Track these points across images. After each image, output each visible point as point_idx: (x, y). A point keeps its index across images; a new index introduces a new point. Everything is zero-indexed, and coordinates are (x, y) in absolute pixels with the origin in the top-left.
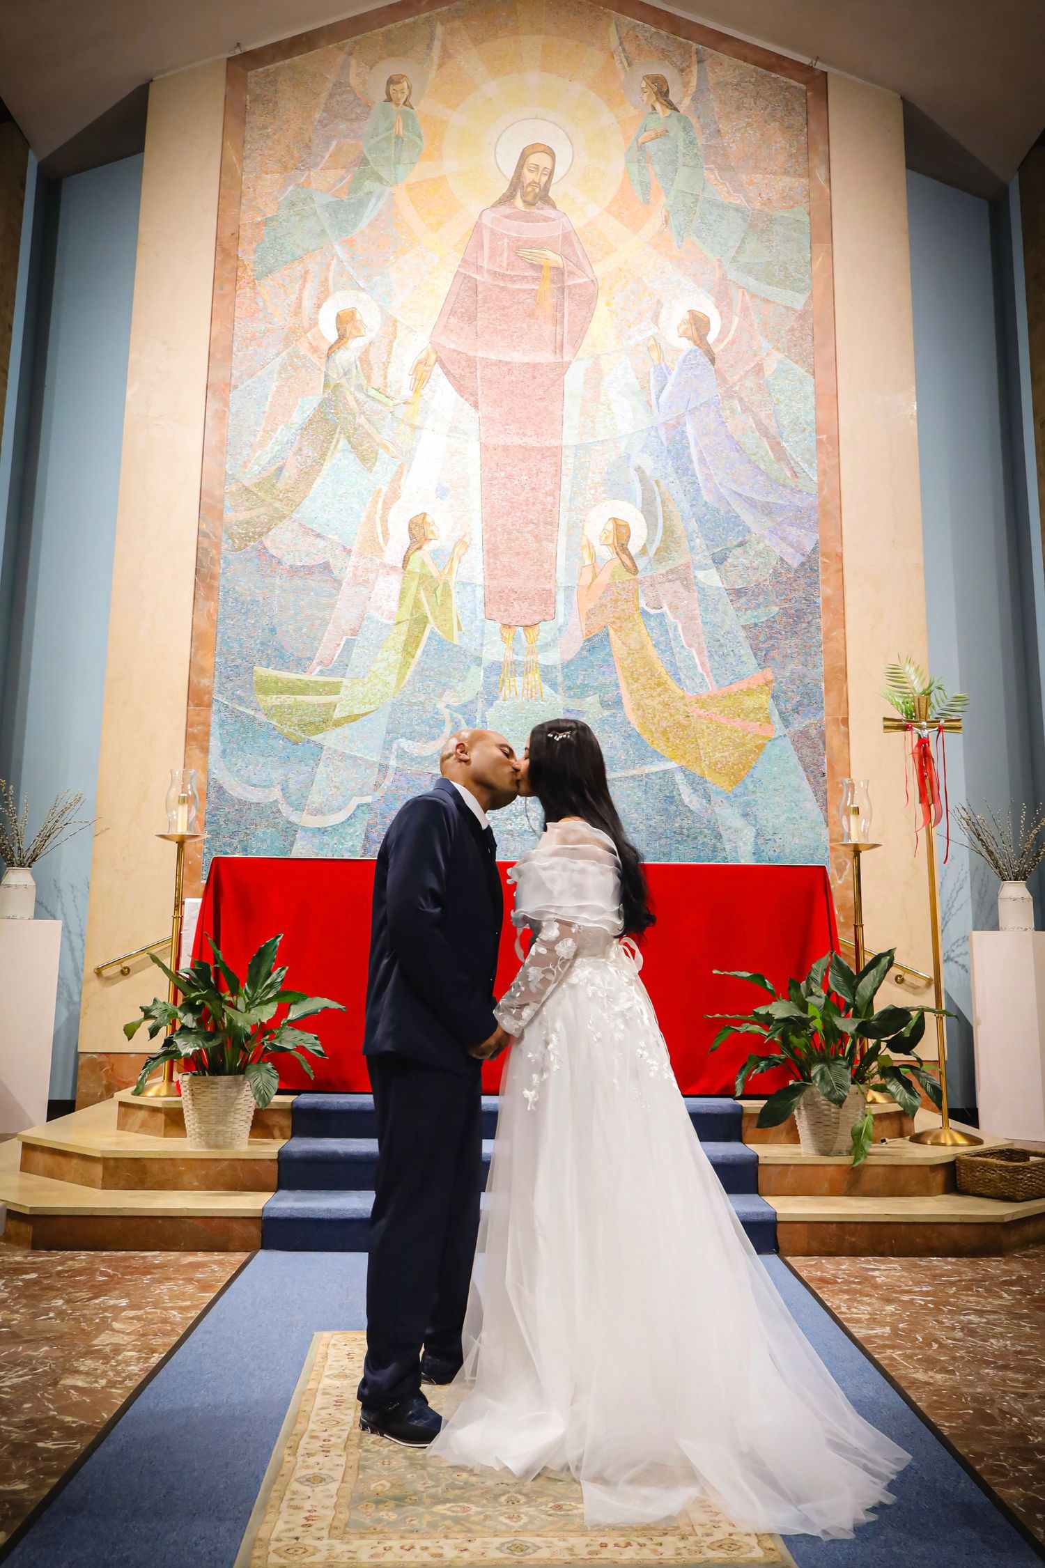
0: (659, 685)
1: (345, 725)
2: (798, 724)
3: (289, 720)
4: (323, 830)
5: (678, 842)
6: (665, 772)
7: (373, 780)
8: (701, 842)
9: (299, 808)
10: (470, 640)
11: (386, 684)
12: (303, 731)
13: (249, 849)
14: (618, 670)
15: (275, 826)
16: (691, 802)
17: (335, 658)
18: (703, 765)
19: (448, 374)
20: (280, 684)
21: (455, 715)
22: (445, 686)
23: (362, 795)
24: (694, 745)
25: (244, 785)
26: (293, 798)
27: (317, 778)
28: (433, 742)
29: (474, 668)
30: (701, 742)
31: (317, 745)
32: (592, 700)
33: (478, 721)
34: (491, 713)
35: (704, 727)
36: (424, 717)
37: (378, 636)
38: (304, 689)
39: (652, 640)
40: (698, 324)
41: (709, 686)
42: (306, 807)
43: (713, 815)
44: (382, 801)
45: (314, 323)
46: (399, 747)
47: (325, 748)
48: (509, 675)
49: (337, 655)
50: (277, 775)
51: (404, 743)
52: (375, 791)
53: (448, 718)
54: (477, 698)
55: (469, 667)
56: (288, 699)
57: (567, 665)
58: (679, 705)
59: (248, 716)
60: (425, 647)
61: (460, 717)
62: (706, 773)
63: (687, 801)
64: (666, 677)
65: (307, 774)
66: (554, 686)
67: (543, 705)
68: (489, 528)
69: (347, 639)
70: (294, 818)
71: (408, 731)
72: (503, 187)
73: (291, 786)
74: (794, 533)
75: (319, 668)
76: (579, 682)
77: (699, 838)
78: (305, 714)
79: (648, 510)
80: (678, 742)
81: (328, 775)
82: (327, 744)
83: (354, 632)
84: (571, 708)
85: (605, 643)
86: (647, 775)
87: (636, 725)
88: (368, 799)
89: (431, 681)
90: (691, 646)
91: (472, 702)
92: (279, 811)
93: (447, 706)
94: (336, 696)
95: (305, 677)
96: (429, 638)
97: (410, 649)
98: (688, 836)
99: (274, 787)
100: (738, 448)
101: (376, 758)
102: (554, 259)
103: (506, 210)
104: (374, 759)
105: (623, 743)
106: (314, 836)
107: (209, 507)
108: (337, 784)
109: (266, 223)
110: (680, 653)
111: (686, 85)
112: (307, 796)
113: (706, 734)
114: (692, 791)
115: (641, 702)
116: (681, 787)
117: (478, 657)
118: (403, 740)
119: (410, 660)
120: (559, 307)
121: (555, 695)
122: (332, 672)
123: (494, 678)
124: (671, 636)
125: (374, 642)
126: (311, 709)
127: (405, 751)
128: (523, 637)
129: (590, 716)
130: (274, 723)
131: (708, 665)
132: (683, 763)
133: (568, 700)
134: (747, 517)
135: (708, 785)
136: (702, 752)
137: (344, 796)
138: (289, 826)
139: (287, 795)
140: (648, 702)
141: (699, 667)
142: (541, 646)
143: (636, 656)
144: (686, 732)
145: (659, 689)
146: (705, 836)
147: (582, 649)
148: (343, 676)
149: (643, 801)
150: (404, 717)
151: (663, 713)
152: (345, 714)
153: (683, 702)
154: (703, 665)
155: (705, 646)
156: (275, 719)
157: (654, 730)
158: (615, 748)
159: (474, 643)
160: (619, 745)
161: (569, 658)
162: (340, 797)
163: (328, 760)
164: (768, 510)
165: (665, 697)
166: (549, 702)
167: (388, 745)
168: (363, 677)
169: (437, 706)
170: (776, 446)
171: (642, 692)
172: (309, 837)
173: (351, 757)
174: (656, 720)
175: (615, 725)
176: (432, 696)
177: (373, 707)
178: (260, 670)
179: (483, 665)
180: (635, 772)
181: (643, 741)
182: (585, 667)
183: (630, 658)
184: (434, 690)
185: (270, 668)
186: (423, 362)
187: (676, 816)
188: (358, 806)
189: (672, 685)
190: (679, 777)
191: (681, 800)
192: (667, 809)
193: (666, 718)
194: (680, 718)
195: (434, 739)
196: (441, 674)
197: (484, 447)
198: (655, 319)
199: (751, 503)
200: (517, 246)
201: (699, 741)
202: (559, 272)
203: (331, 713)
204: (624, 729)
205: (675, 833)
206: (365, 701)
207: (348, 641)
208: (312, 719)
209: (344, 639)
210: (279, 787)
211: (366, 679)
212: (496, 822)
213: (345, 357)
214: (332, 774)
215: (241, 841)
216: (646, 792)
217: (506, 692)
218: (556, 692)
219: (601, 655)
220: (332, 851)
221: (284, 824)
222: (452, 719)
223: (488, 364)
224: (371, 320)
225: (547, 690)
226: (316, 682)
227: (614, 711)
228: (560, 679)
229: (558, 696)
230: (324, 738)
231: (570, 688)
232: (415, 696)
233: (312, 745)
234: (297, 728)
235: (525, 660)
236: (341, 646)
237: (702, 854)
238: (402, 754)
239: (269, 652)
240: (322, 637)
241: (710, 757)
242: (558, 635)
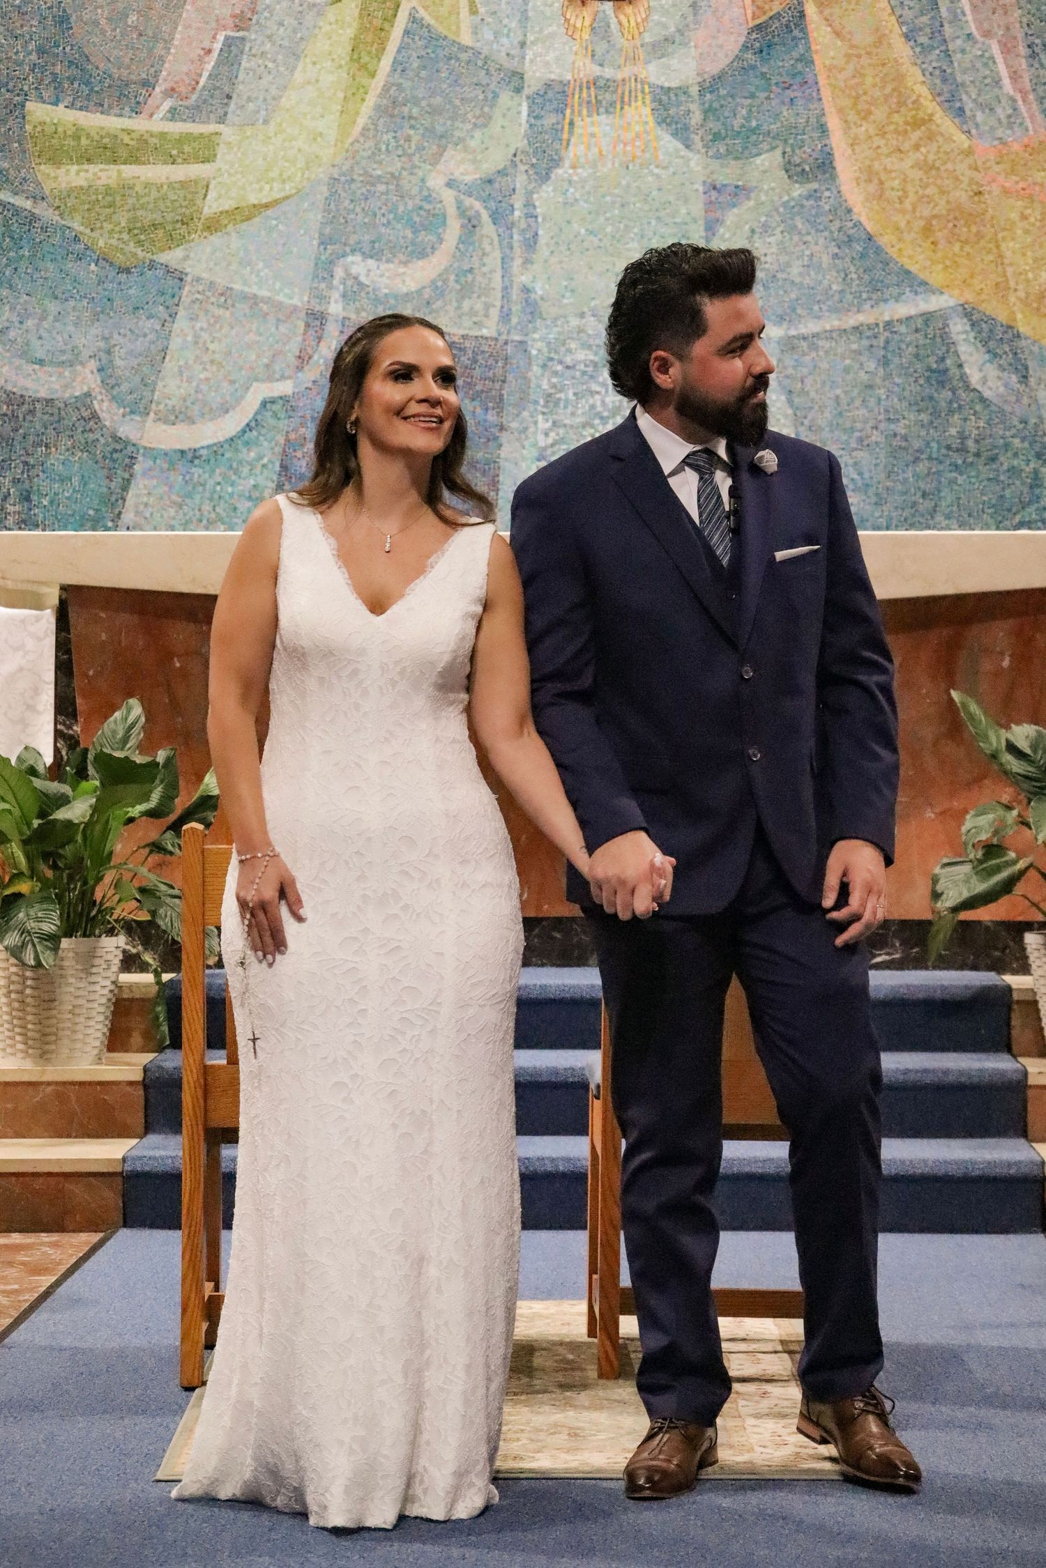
0: (917, 124)
1: (230, 227)
3: (109, 218)
4: (190, 455)
5: (956, 467)
6: (928, 317)
7: (293, 347)
8: (1005, 467)
9: (138, 407)
10: (497, 34)
11: (316, 136)
12: (140, 243)
13: (34, 498)
14: (826, 93)
15: (87, 447)
16: (984, 380)
17: (203, 81)
18: (1012, 299)
20: (84, 141)
21: (468, 201)
22: (443, 140)
23: (270, 379)
24: (991, 257)
25: (17, 362)
26: (125, 387)
27: (175, 343)
28: (420, 263)
29: (505, 98)
30: (1008, 248)
31: (168, 270)
32: (768, 161)
33: (517, 213)
34: (545, 196)
35: (1014, 216)
36: (401, 209)
37: (295, 31)
38: (139, 151)
39: (901, 24)
41: (1028, 123)
42: (153, 406)
43: (1034, 407)
44: (314, 392)
46: (348, 274)
47: (189, 279)
48: (585, 112)
49: (205, 75)
50: (88, 339)
51: (358, 265)
52: (300, 368)
53: (452, 211)
54: (513, 163)
55: (496, 96)
56: (105, 174)
57: (711, 86)
58: (962, 168)
59: (17, 211)
60: (399, 51)
61: (478, 205)
62: (1019, 316)
63: (975, 378)
64: (930, 106)
65: (151, 337)
66: (681, 132)
67: (658, 176)
69: (227, 38)
70: (127, 430)
71: (367, 237)
73: (118, 362)
75: (168, 104)
76: (737, 123)
77: (1002, 459)
78: (143, 207)
80: (957, 247)
81: (196, 337)
82: (194, 268)
83: (242, 21)
84: (721, 179)
85: (796, 33)
86: (888, 324)
87: (863, 213)
88: (285, 388)
89: (412, 127)
90: (987, 34)
91: (502, 173)
92: (95, 416)
93: (450, 184)
94: (207, 166)
95: (139, 124)
96: (407, 32)
97: (365, 59)
98: (978, 455)
99: (82, 363)
101: (298, 299)
104: (296, 301)
105: (836, 256)
106: (172, 466)
108: (217, 356)
110: (963, 51)
112: (155, 383)
113: (1019, 232)
114: (987, 357)
115: (876, 165)
116: (963, 349)
117: (514, 73)
118: (357, 258)
119: (365, 81)
121: (685, 152)
122: (196, 112)
123: (550, 120)
124: (944, 12)
125: (286, 43)
126: (154, 194)
127: (360, 284)
128: (613, 21)
129: (763, 198)
130: (77, 226)
131: (1026, 78)
132: (969, 296)
133: (715, 165)
135: (1023, 343)
136: (1010, 270)
137: (232, 382)
138: (118, 447)
139: (112, 381)
140: (888, 162)
141: (1006, 81)
142: (654, 45)
143: (865, 61)
144: (974, 229)
145: (915, 136)
146: (1016, 455)
147: (745, 47)
148: (222, 120)
149: (878, 381)
150: (358, 209)
151: (926, 186)
152: (228, 205)
153: (970, 160)
154: (1015, 76)
155: (1020, 35)
156: (78, 218)
157: (903, 224)
158: (819, 268)
159: (504, 40)
160: (826, 260)
161: (713, 69)
162: (225, 384)
163: (196, 306)
165: (929, 152)
166: (671, 170)
167: (324, 270)
168: (266, 122)
169: (430, 184)
171: (878, 141)
172: (162, 471)
173: (245, 297)
174: (908, 205)
175: (817, 215)
176: (416, 159)
177: (289, 188)
178: (38, 111)
179: (526, 91)
180: (861, 318)
181: (879, 250)
182: (753, 89)
183: (851, 67)
184: (420, 148)
185: (61, 106)
187: (951, 412)
188: (264, 404)
189: (945, 123)
190: (958, 327)
191: (964, 378)
192: (931, 398)
193: (929, 200)
194: (961, 195)
195: (423, 255)
196: (435, 111)
201: (1003, 246)
203: (199, 202)
204: (837, 224)
205: (949, 448)
206: (272, 175)
207: (228, 43)
208: (157, 217)
209: (221, 37)
210: (93, 365)
211: (272, 127)
212: (561, 431)
214: (205, 336)
215: (16, 481)
216: (885, 362)
217: (576, 150)
218: (688, 147)
219: (782, 62)
220: (211, 499)
221: (107, 444)
222: (462, 211)
225: (668, 143)
226: (163, 135)
227: (815, 185)
228: (696, 118)
229: (690, 155)
230: (186, 258)
231: (717, 137)
232: (380, 163)
233: (160, 273)
234: (125, 236)
235: (619, 77)
236: (215, 54)
237: (1007, 493)
238: (355, 289)
239: (58, 69)
240: (172, 34)
241: (1028, 281)
242: (690, 18)
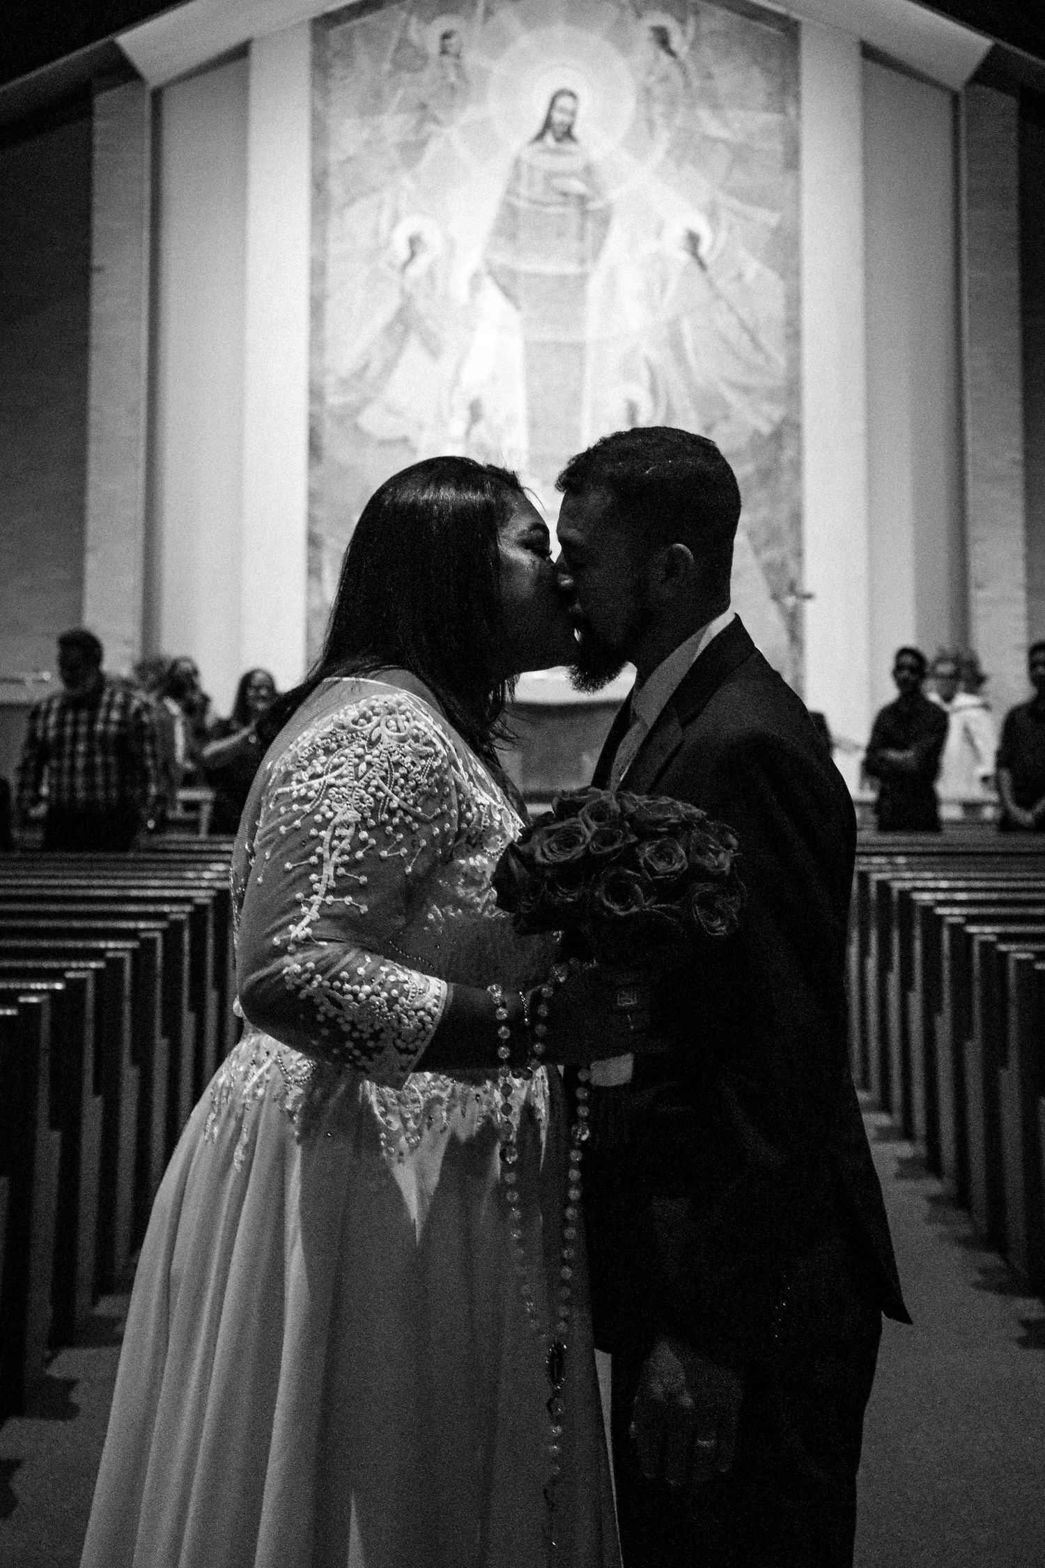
2: (767, 555)
19: (498, 283)
40: (693, 240)
45: (389, 242)
68: (531, 408)
72: (537, 126)
74: (766, 408)
79: (653, 390)
100: (725, 340)
102: (577, 186)
103: (538, 146)
107: (316, 394)
109: (349, 160)
111: (684, 33)
120: (582, 228)
134: (731, 396)
164: (746, 390)
170: (753, 339)
186: (476, 275)
197: (526, 343)
198: (659, 234)
199: (733, 385)
200: (550, 176)
202: (582, 200)
213: (415, 270)
223: (527, 275)
224: (434, 239)
